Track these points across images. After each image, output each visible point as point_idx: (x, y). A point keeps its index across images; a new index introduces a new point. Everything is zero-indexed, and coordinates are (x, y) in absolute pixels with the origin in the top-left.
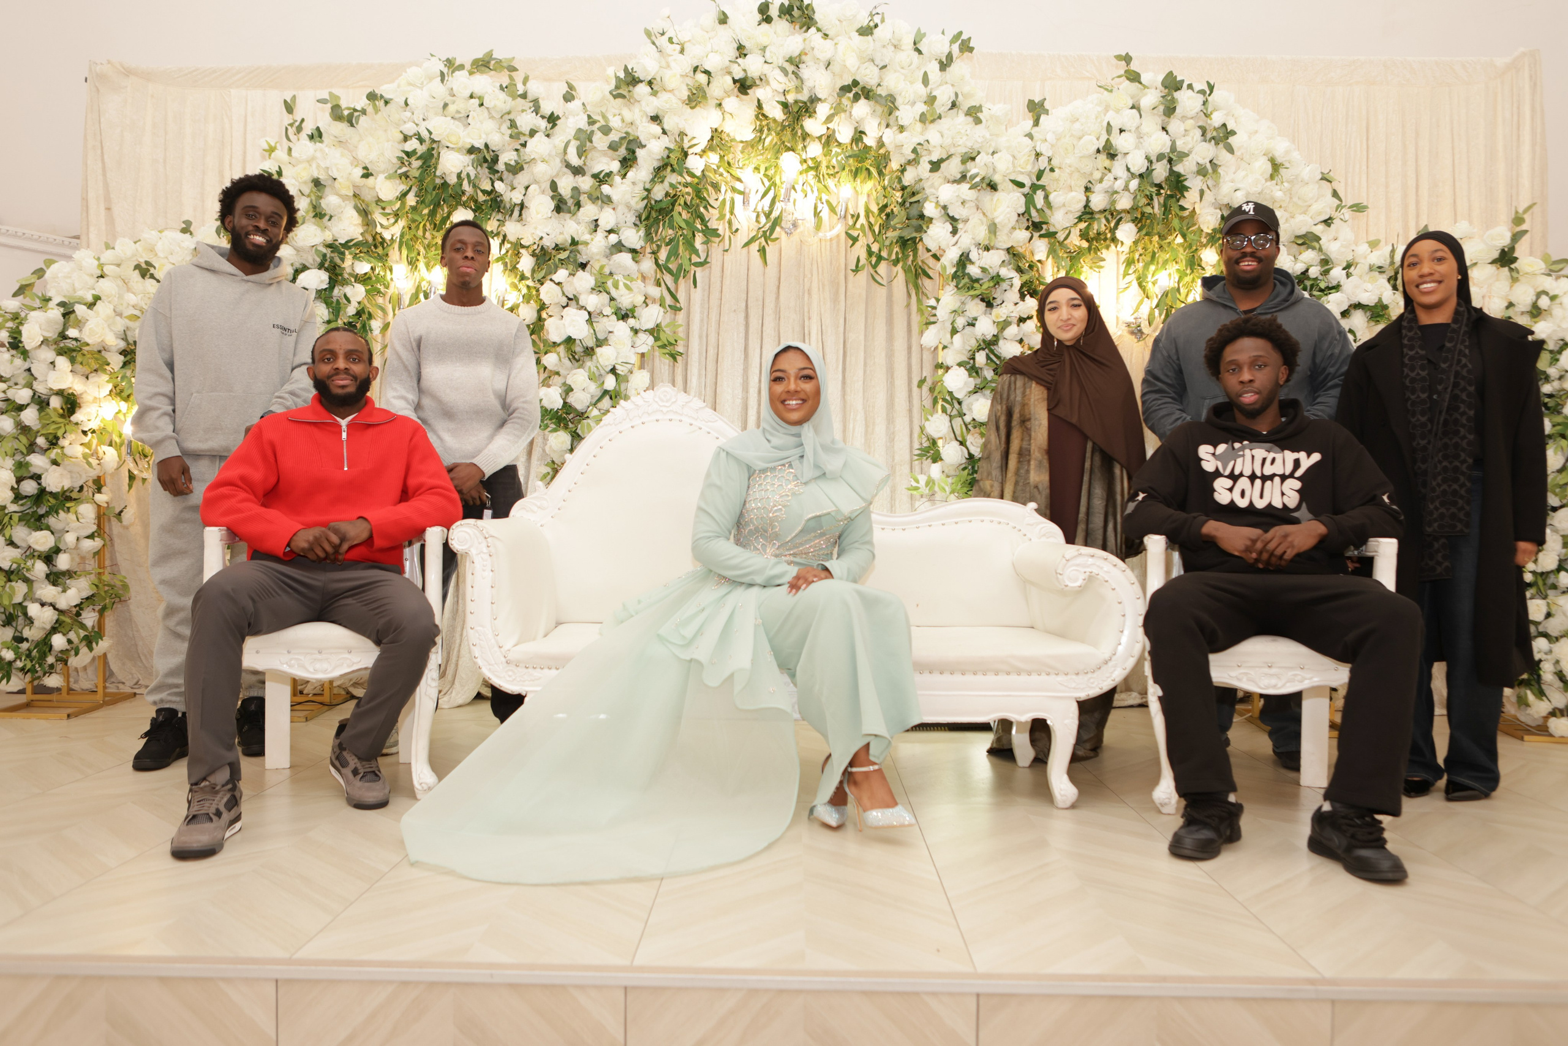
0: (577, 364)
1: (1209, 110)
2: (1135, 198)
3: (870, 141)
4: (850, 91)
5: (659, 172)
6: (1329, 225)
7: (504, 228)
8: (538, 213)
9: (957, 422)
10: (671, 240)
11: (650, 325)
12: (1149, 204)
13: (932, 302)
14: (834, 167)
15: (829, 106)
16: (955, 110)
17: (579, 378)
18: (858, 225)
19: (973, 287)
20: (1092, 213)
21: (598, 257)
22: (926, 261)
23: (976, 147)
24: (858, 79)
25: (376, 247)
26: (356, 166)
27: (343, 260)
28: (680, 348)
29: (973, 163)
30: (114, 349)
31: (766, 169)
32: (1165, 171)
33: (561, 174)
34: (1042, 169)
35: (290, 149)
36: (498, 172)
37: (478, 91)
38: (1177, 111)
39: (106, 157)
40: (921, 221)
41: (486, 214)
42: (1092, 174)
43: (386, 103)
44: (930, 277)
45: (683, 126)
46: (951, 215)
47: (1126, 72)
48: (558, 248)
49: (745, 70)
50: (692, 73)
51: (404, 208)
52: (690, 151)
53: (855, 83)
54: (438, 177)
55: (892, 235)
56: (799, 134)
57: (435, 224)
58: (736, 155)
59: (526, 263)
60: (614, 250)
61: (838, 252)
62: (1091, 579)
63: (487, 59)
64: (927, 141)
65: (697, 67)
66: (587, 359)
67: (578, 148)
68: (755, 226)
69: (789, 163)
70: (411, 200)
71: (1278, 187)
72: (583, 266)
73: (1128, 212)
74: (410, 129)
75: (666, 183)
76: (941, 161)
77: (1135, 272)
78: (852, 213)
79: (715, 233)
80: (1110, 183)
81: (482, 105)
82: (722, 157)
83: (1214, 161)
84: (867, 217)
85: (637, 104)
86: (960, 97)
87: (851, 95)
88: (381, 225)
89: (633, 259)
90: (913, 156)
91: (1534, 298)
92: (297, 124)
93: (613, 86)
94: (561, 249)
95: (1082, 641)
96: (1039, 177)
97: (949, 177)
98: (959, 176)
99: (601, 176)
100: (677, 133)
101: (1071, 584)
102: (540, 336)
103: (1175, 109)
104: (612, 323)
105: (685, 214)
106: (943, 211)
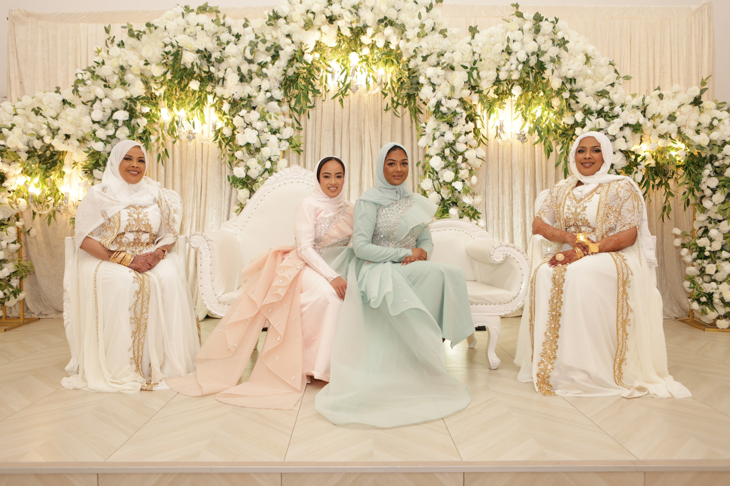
0: (252, 156)
1: (556, 31)
2: (521, 73)
3: (392, 47)
4: (383, 22)
5: (290, 62)
6: (613, 86)
7: (215, 90)
8: (231, 82)
9: (436, 183)
10: (297, 96)
11: (287, 137)
12: (527, 77)
13: (423, 125)
14: (375, 60)
15: (373, 29)
16: (434, 32)
17: (253, 162)
18: (387, 88)
19: (443, 117)
20: (500, 81)
21: (261, 104)
22: (420, 105)
23: (444, 49)
24: (387, 16)
25: (152, 99)
26: (142, 59)
27: (136, 106)
28: (302, 148)
29: (443, 57)
30: (23, 150)
31: (343, 61)
32: (535, 60)
33: (242, 63)
34: (476, 60)
35: (108, 51)
36: (211, 62)
37: (201, 22)
38: (541, 31)
39: (19, 57)
40: (418, 86)
41: (206, 83)
42: (499, 62)
43: (156, 28)
44: (422, 113)
45: (302, 39)
46: (432, 82)
47: (516, 12)
48: (241, 99)
49: (332, 12)
50: (306, 13)
51: (166, 80)
52: (306, 52)
53: (386, 18)
54: (182, 65)
55: (404, 92)
56: (358, 43)
57: (181, 89)
58: (328, 54)
59: (226, 107)
60: (269, 100)
61: (378, 101)
62: (507, 258)
63: (205, 7)
64: (421, 46)
65: (308, 10)
66: (256, 153)
67: (250, 50)
68: (337, 88)
69: (354, 57)
70: (169, 76)
71: (589, 68)
72: (254, 108)
73: (518, 81)
74: (167, 41)
75: (294, 67)
76: (428, 56)
77: (521, 110)
78: (384, 82)
79: (318, 92)
80: (509, 66)
81: (203, 29)
82: (321, 55)
83: (559, 56)
84: (392, 84)
85: (279, 29)
86: (436, 25)
87: (384, 24)
88: (154, 88)
89: (279, 105)
90: (414, 54)
91: (711, 121)
92: (111, 39)
93: (267, 20)
94: (243, 100)
95: (502, 288)
96: (474, 64)
97: (431, 64)
98: (436, 63)
99: (262, 64)
100: (299, 43)
101: (497, 260)
102: (233, 144)
103: (540, 30)
104: (269, 136)
105: (303, 82)
106: (428, 81)
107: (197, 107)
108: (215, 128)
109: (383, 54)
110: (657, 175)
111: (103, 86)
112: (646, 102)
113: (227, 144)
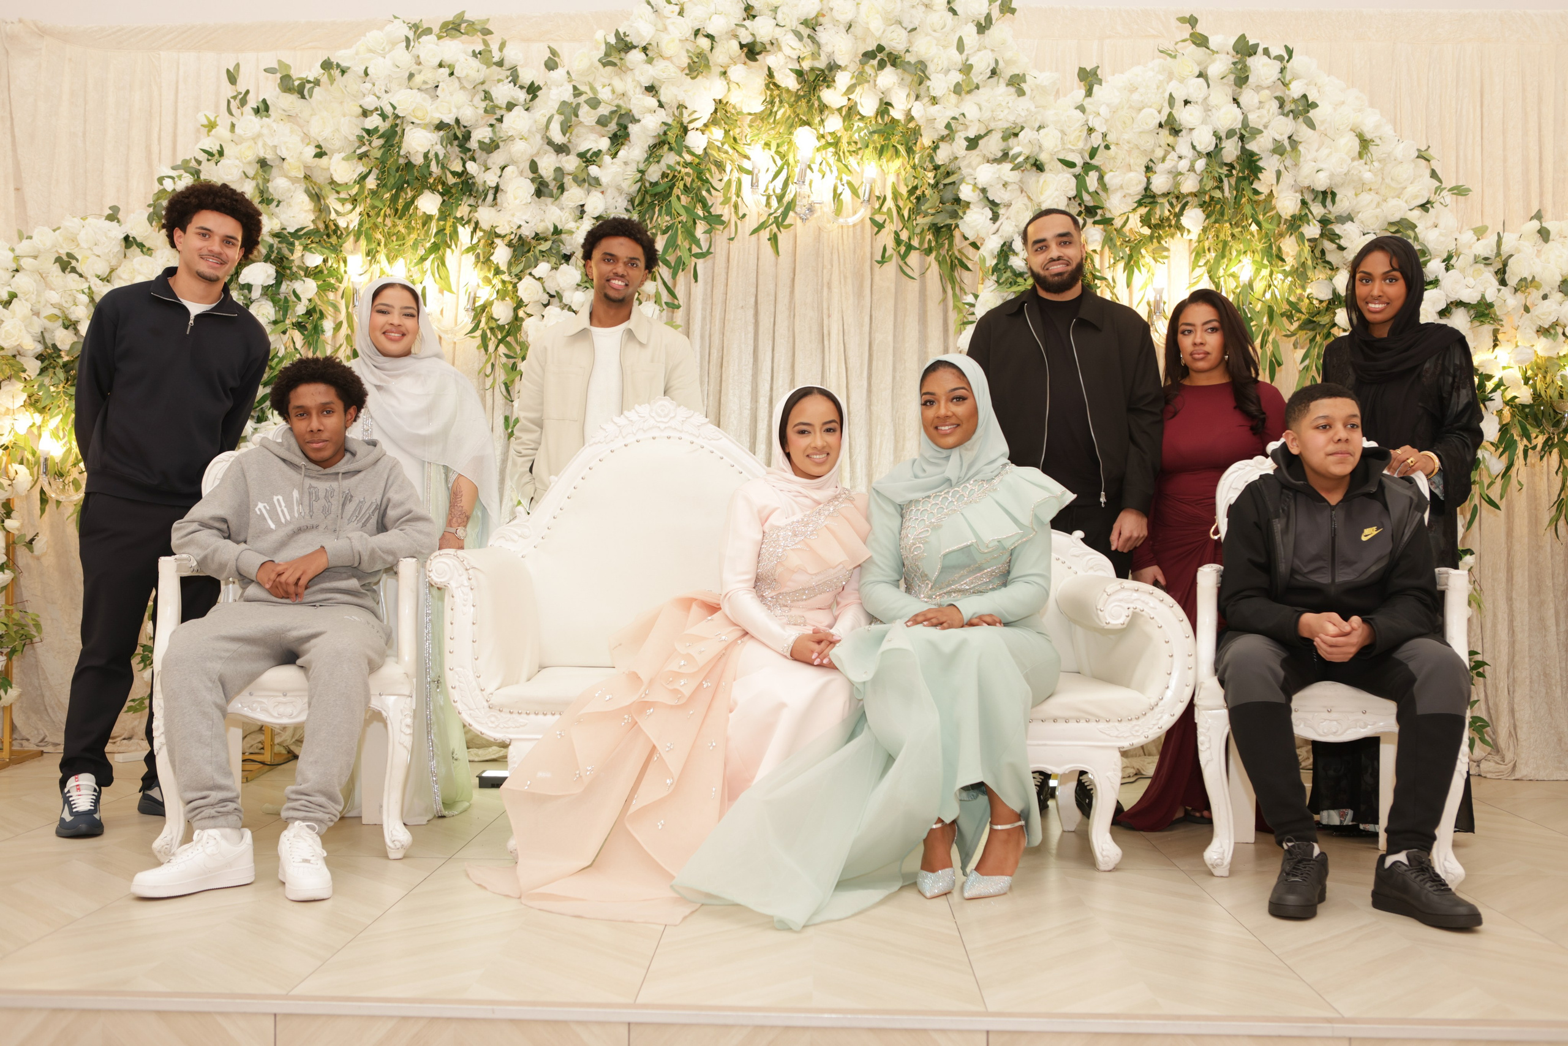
1: (1288, 78)
2: (1201, 181)
3: (897, 113)
4: (874, 57)
5: (655, 150)
6: (1427, 211)
7: (476, 215)
8: (516, 198)
10: (668, 229)
12: (1218, 187)
13: (970, 299)
14: (856, 143)
15: (850, 75)
16: (995, 78)
18: (885, 209)
19: (1016, 283)
20: (1154, 196)
22: (965, 251)
23: (1020, 121)
24: (883, 44)
25: (328, 236)
26: (308, 144)
27: (292, 252)
29: (1016, 139)
30: (31, 353)
31: (778, 146)
32: (1236, 149)
33: (541, 152)
34: (1096, 146)
35: (233, 126)
36: (469, 150)
37: (448, 59)
38: (1250, 80)
39: (16, 130)
40: (957, 206)
41: (456, 198)
42: (1153, 151)
43: (343, 72)
44: (968, 269)
45: (682, 98)
46: (991, 199)
47: (1191, 35)
48: (537, 237)
49: (753, 35)
50: (693, 36)
51: (363, 193)
52: (690, 126)
53: (880, 48)
54: (402, 156)
55: (922, 221)
56: (816, 106)
57: (397, 210)
58: (744, 130)
59: (502, 254)
61: (863, 238)
62: (1135, 618)
63: (457, 22)
64: (963, 114)
65: (699, 30)
67: (562, 124)
68: (765, 210)
69: (805, 138)
70: (371, 183)
71: (1367, 167)
72: (565, 259)
73: (1196, 196)
74: (370, 102)
75: (663, 164)
76: (978, 138)
77: (1206, 264)
78: (877, 194)
79: (719, 219)
80: (1173, 163)
81: (452, 74)
82: (727, 132)
83: (1294, 137)
84: (895, 200)
85: (629, 73)
86: (1001, 64)
87: (875, 62)
88: (337, 212)
92: (240, 96)
93: (601, 53)
94: (542, 239)
95: (1127, 685)
96: (1091, 156)
97: (988, 155)
98: (1000, 154)
99: (588, 155)
100: (675, 105)
101: (1113, 622)
102: (516, 340)
103: (1247, 77)
105: (684, 199)
106: (981, 195)
107: (433, 256)
108: (474, 303)
109: (874, 132)
110: (1538, 424)
112: (1506, 249)
113: (500, 341)
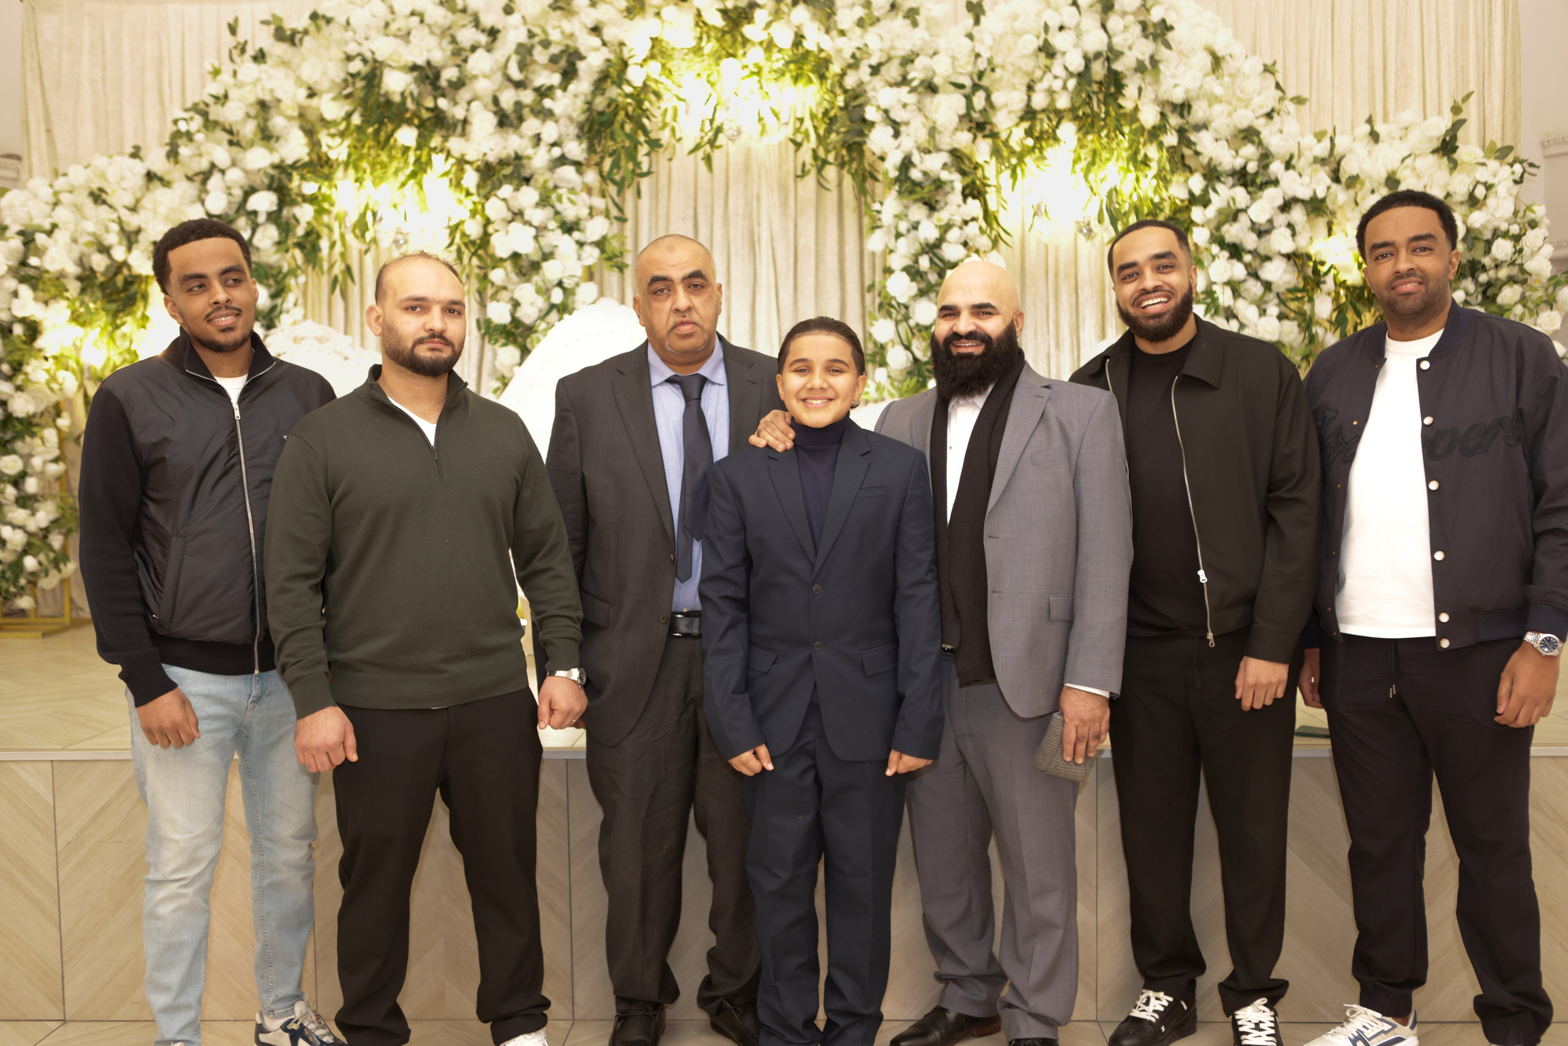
0: (524, 279)
2: (1073, 98)
3: (809, 44)
5: (599, 84)
6: (1271, 119)
7: (448, 144)
8: (481, 129)
9: (903, 328)
10: (613, 152)
11: (596, 237)
12: (1088, 103)
13: (878, 206)
14: (775, 72)
15: (767, 12)
16: (893, 13)
17: (526, 292)
18: (803, 129)
19: (915, 191)
20: (1034, 112)
21: (541, 171)
22: (874, 164)
23: (916, 49)
25: (322, 166)
26: (301, 86)
27: (290, 181)
29: (912, 65)
30: (72, 275)
31: (708, 76)
32: (1103, 69)
33: (502, 88)
34: (982, 69)
35: (235, 73)
36: (440, 88)
38: (1116, 7)
39: (45, 79)
40: (864, 125)
41: (430, 130)
42: (1033, 72)
43: (328, 22)
44: (876, 180)
45: (622, 36)
46: (892, 118)
48: (502, 163)
51: (350, 128)
52: (630, 62)
54: (382, 95)
55: (835, 138)
56: (739, 40)
57: (380, 143)
58: (679, 62)
59: (471, 178)
60: (557, 163)
64: (867, 45)
66: (533, 273)
67: (519, 63)
68: (699, 134)
69: (731, 69)
70: (356, 120)
71: (1218, 82)
72: (527, 180)
73: (1069, 111)
74: (352, 49)
75: (606, 95)
76: (880, 65)
78: (797, 116)
79: (658, 142)
80: (1049, 83)
81: (422, 21)
82: (663, 66)
83: (1154, 57)
84: (812, 120)
85: (576, 16)
87: (790, 1)
88: (329, 147)
89: (578, 171)
90: (851, 61)
91: (1471, 188)
92: (241, 46)
94: (505, 164)
96: (979, 78)
97: (889, 80)
98: (899, 79)
99: (543, 90)
100: (616, 45)
102: (486, 252)
103: (1113, 6)
104: (556, 238)
105: (628, 127)
106: (884, 115)
107: (412, 181)
108: (449, 221)
109: (790, 62)
111: (225, 144)
112: (1338, 150)
113: (474, 254)
